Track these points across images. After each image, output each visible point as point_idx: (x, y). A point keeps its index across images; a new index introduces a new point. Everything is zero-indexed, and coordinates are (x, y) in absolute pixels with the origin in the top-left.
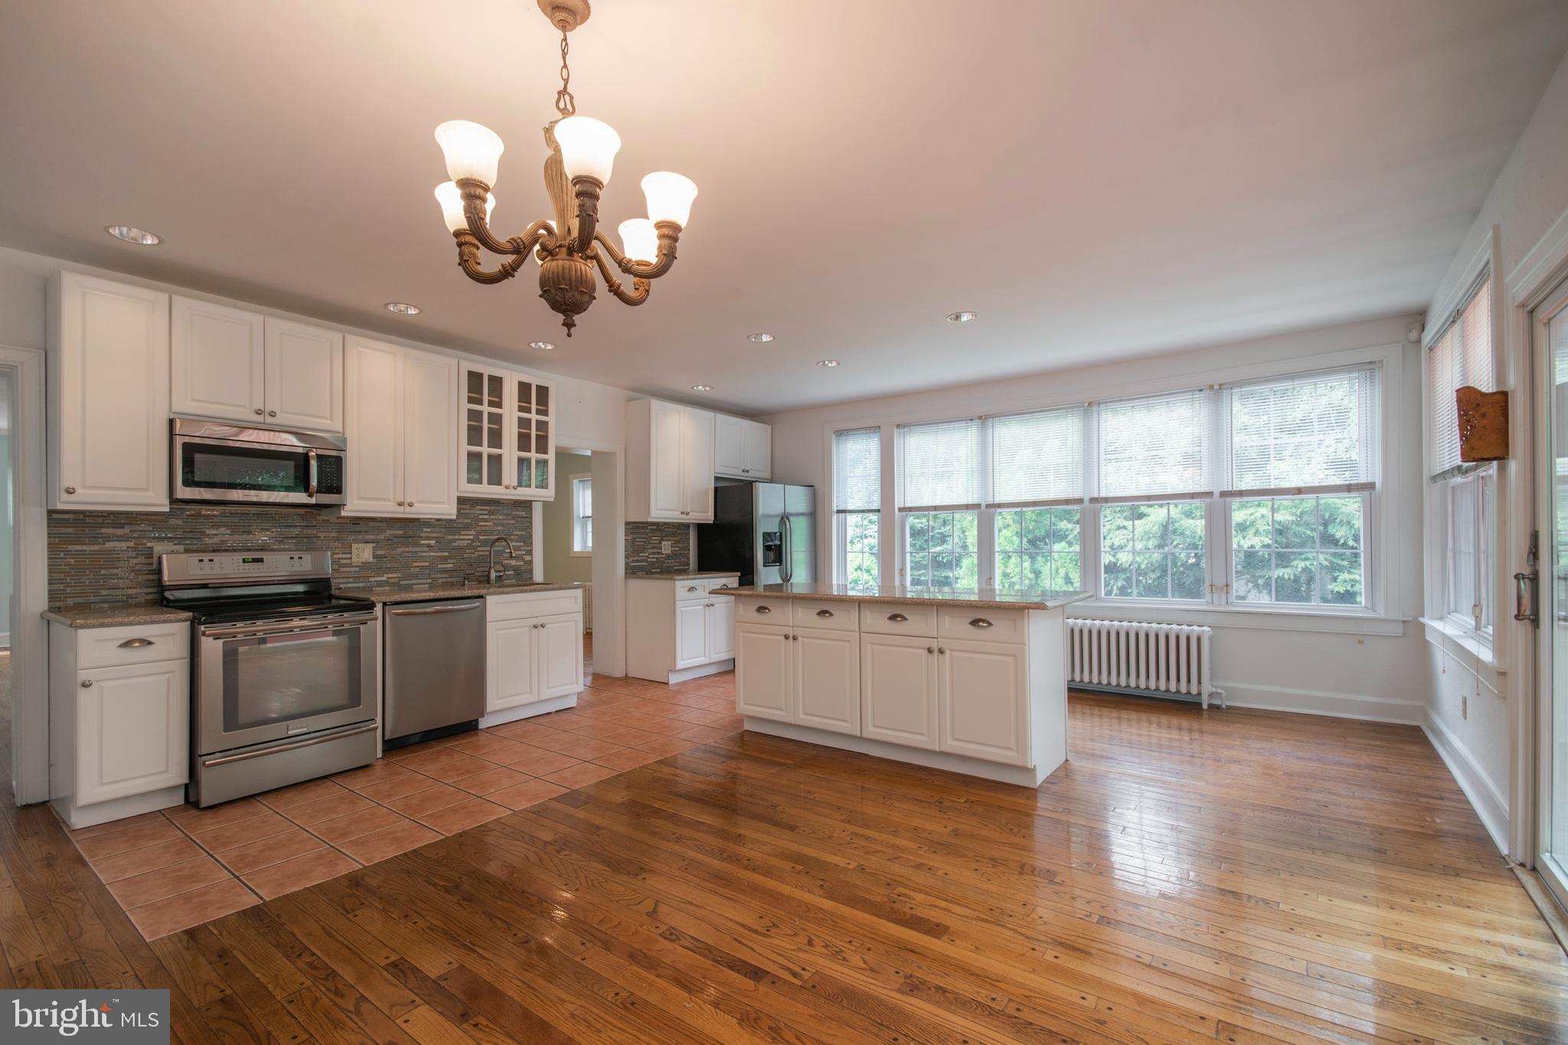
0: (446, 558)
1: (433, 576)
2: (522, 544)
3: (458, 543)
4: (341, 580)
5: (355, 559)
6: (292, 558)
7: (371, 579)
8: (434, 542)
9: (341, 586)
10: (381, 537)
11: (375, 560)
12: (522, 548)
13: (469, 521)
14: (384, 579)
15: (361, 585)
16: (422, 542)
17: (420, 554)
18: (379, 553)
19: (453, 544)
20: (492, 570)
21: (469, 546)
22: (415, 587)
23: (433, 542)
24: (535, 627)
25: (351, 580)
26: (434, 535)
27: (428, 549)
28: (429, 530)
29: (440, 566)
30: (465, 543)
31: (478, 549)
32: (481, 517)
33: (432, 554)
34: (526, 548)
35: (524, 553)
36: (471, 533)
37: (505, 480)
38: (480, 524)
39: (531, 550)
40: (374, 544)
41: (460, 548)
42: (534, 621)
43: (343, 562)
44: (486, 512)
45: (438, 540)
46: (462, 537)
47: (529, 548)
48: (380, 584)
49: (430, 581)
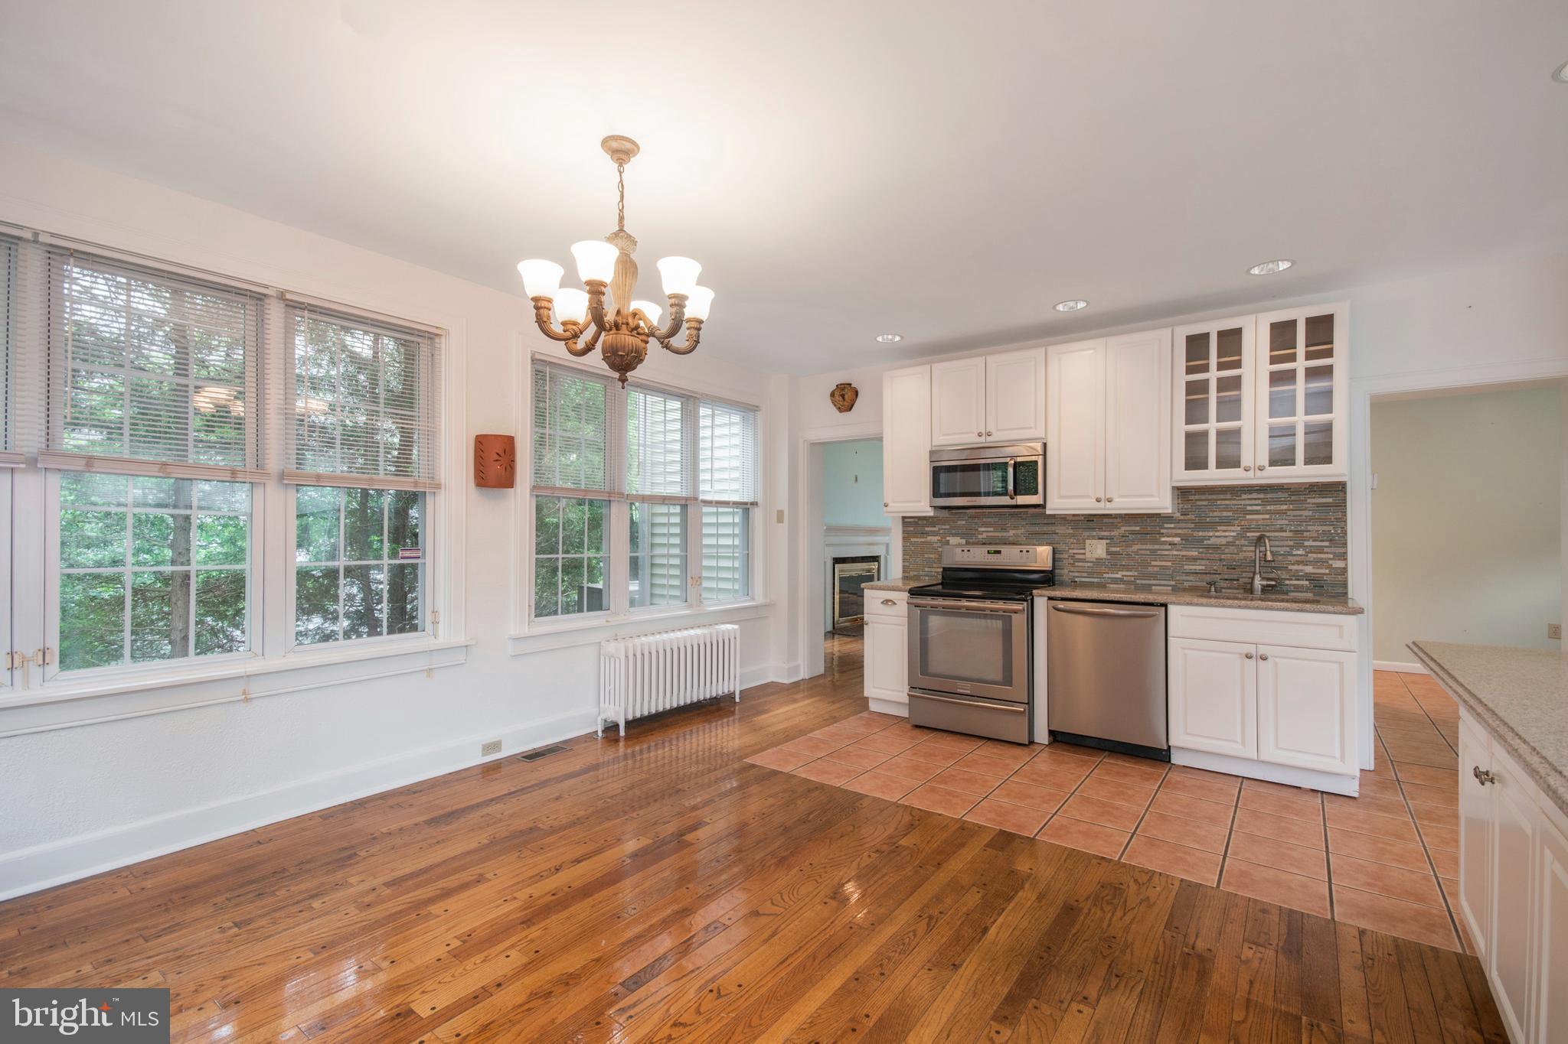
0: (1195, 559)
1: (1178, 578)
2: (1326, 544)
3: (1213, 541)
4: (1077, 574)
5: (1088, 555)
6: (1021, 551)
7: (1105, 575)
8: (1179, 539)
9: (1077, 579)
10: (1116, 533)
11: (1109, 557)
12: (1326, 550)
13: (1230, 514)
14: (1119, 576)
15: (1096, 580)
16: (1163, 539)
17: (1159, 552)
18: (1114, 549)
19: (1205, 542)
20: (1257, 577)
21: (1228, 544)
22: (1154, 587)
23: (1177, 540)
24: (1249, 657)
25: (1085, 574)
26: (1179, 531)
27: (1170, 547)
28: (1172, 526)
29: (1186, 567)
30: (1224, 541)
31: (1245, 548)
32: (1249, 508)
33: (1175, 553)
34: (1333, 550)
35: (1331, 556)
36: (1233, 528)
37: (1246, 459)
38: (1248, 517)
39: (1346, 553)
40: (1108, 541)
41: (1217, 548)
42: (1252, 650)
43: (1077, 556)
44: (1259, 502)
45: (1185, 538)
46: (1217, 534)
47: (1342, 550)
48: (1115, 581)
49: (1173, 583)
